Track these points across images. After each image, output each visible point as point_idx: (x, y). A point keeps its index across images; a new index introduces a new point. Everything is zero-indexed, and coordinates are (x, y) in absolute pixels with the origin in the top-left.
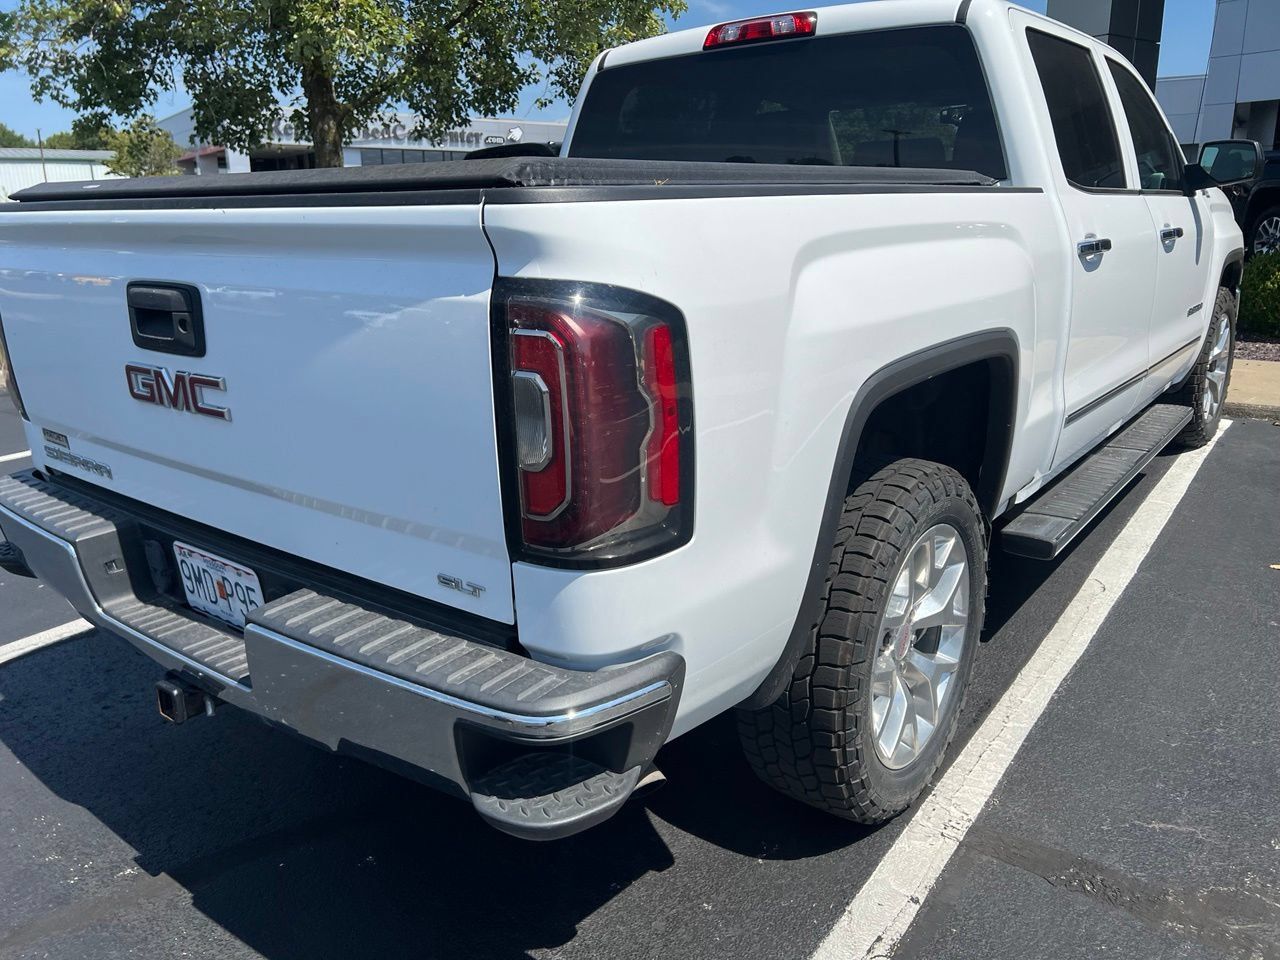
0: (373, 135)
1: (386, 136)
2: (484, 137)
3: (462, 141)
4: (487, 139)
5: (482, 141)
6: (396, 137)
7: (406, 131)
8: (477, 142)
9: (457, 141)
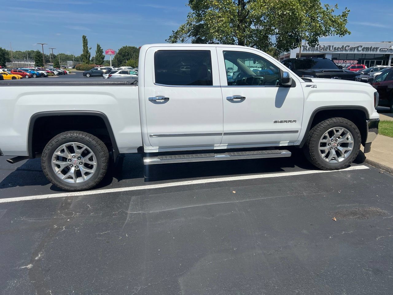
0: (337, 49)
1: (342, 49)
2: (379, 49)
3: (371, 50)
4: (381, 49)
5: (378, 50)
6: (345, 50)
7: (350, 48)
8: (377, 50)
9: (369, 50)
